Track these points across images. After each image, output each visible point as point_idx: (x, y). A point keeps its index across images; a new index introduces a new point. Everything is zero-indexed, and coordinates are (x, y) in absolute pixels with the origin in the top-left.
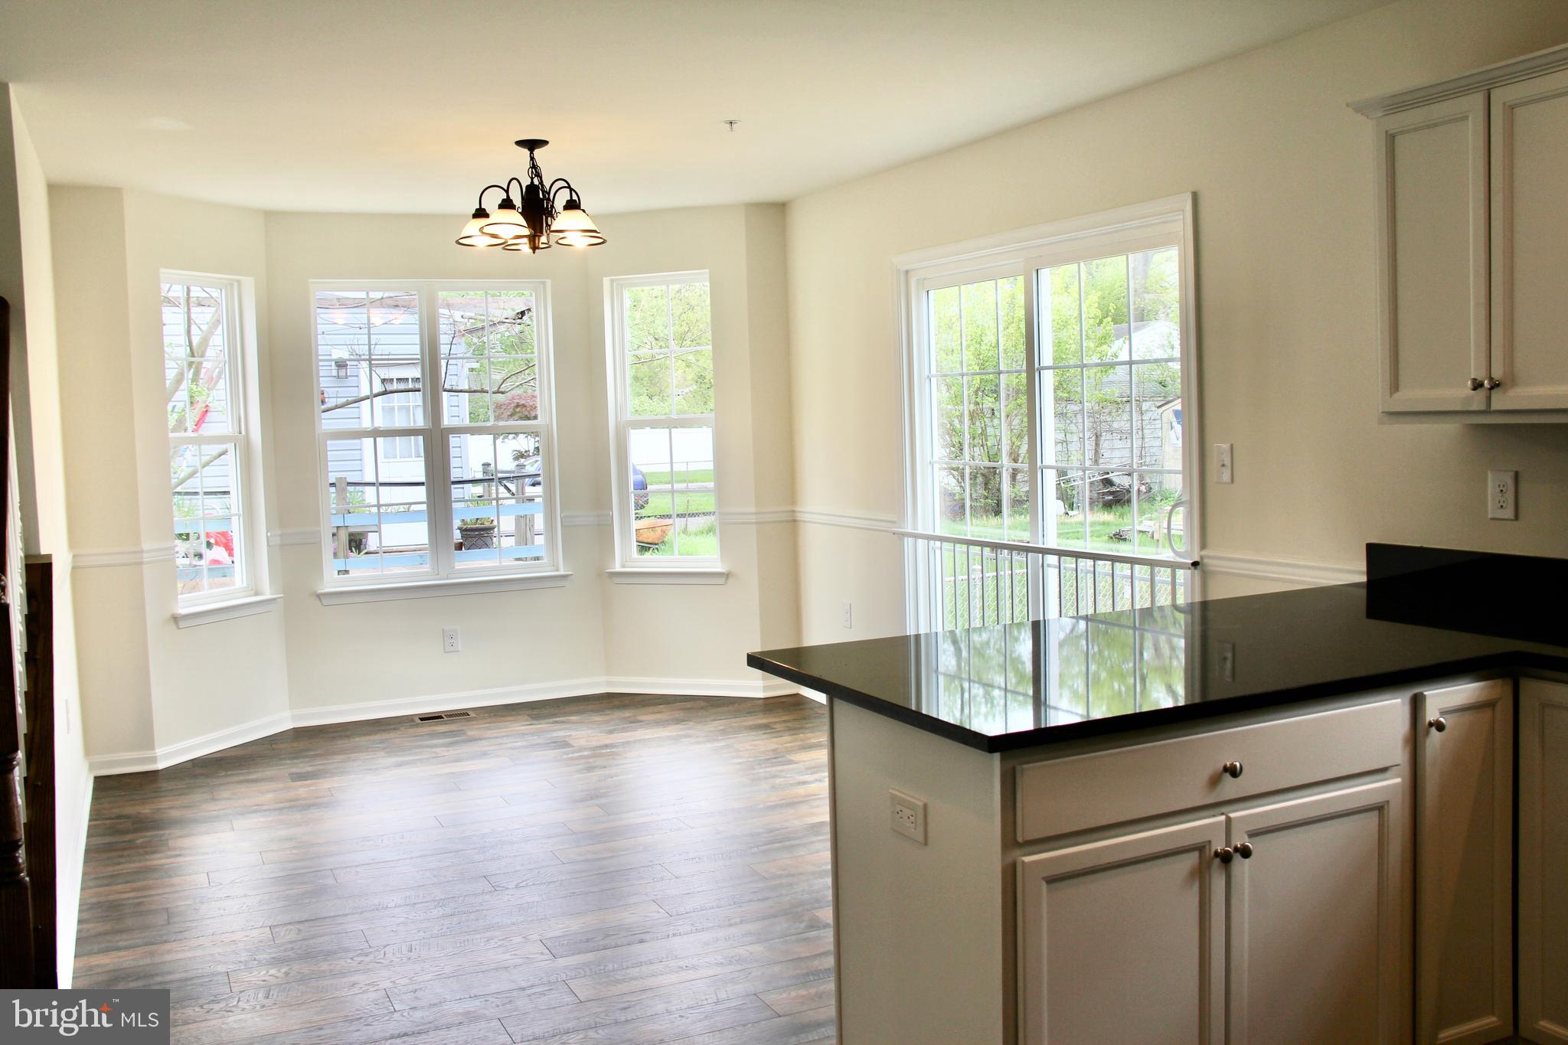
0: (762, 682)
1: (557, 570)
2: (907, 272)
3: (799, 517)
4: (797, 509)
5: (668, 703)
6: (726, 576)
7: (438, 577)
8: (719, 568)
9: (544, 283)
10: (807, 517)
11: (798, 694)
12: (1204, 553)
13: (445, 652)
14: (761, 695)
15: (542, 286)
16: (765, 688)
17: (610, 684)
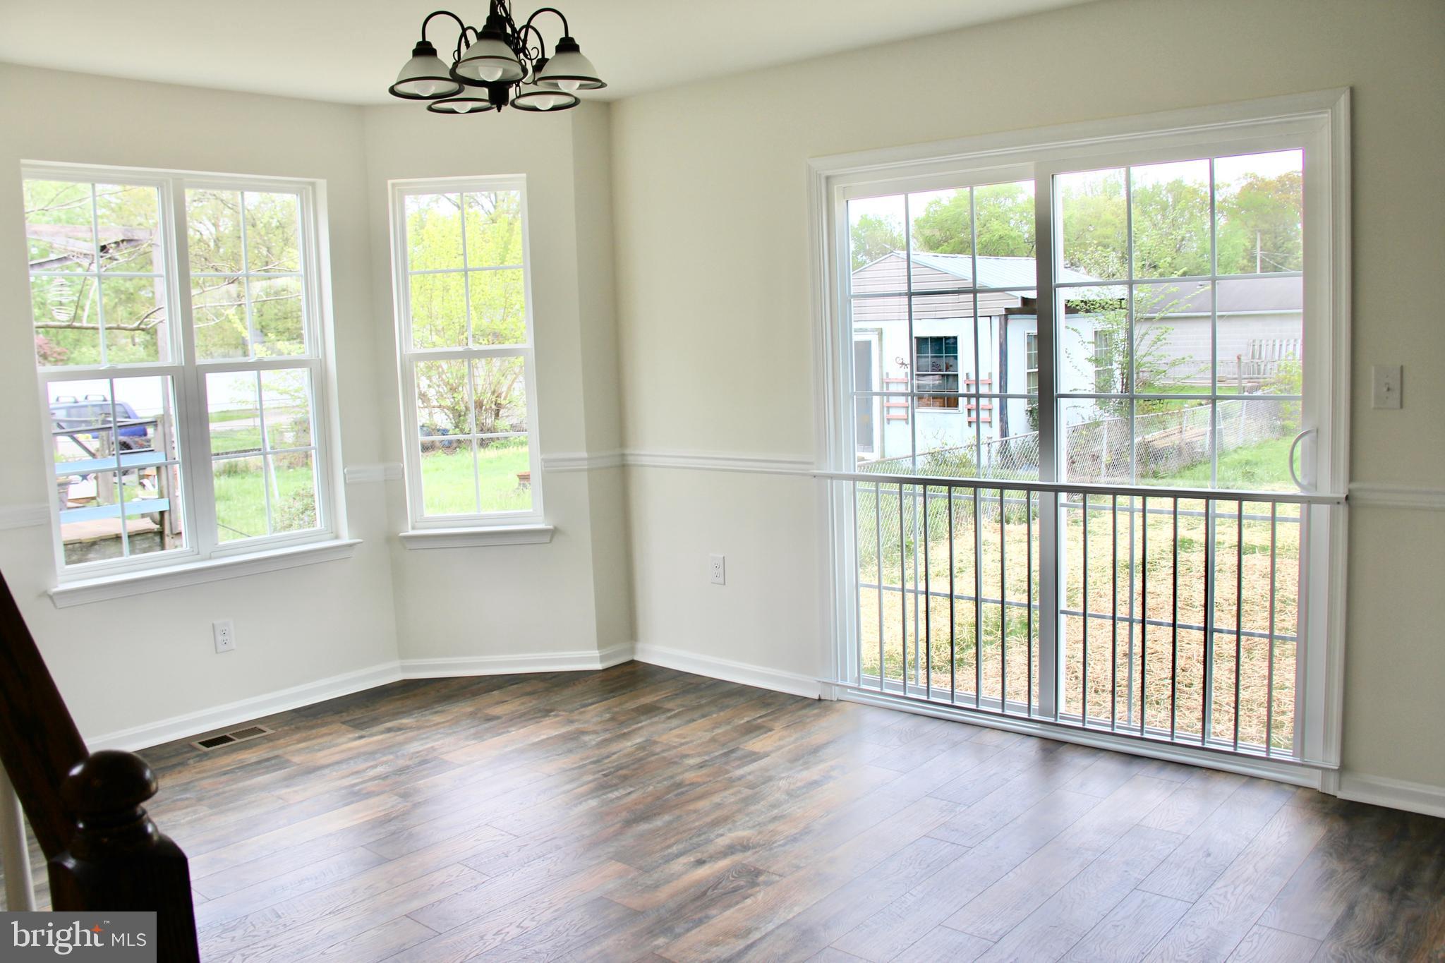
0: (597, 652)
1: (337, 537)
2: (828, 178)
3: (631, 460)
4: (627, 451)
5: (499, 687)
6: (552, 533)
7: (199, 557)
8: (540, 523)
9: (313, 185)
10: (646, 461)
11: (632, 662)
12: (1354, 485)
13: (217, 652)
14: (598, 666)
15: (310, 188)
16: (602, 659)
17: (404, 669)
